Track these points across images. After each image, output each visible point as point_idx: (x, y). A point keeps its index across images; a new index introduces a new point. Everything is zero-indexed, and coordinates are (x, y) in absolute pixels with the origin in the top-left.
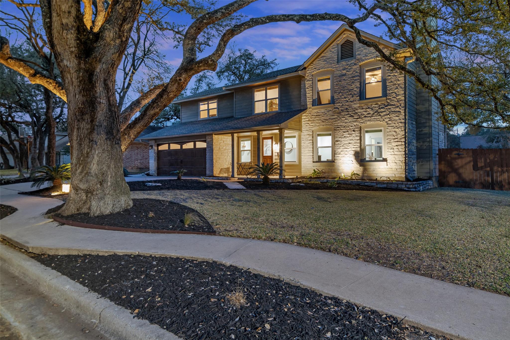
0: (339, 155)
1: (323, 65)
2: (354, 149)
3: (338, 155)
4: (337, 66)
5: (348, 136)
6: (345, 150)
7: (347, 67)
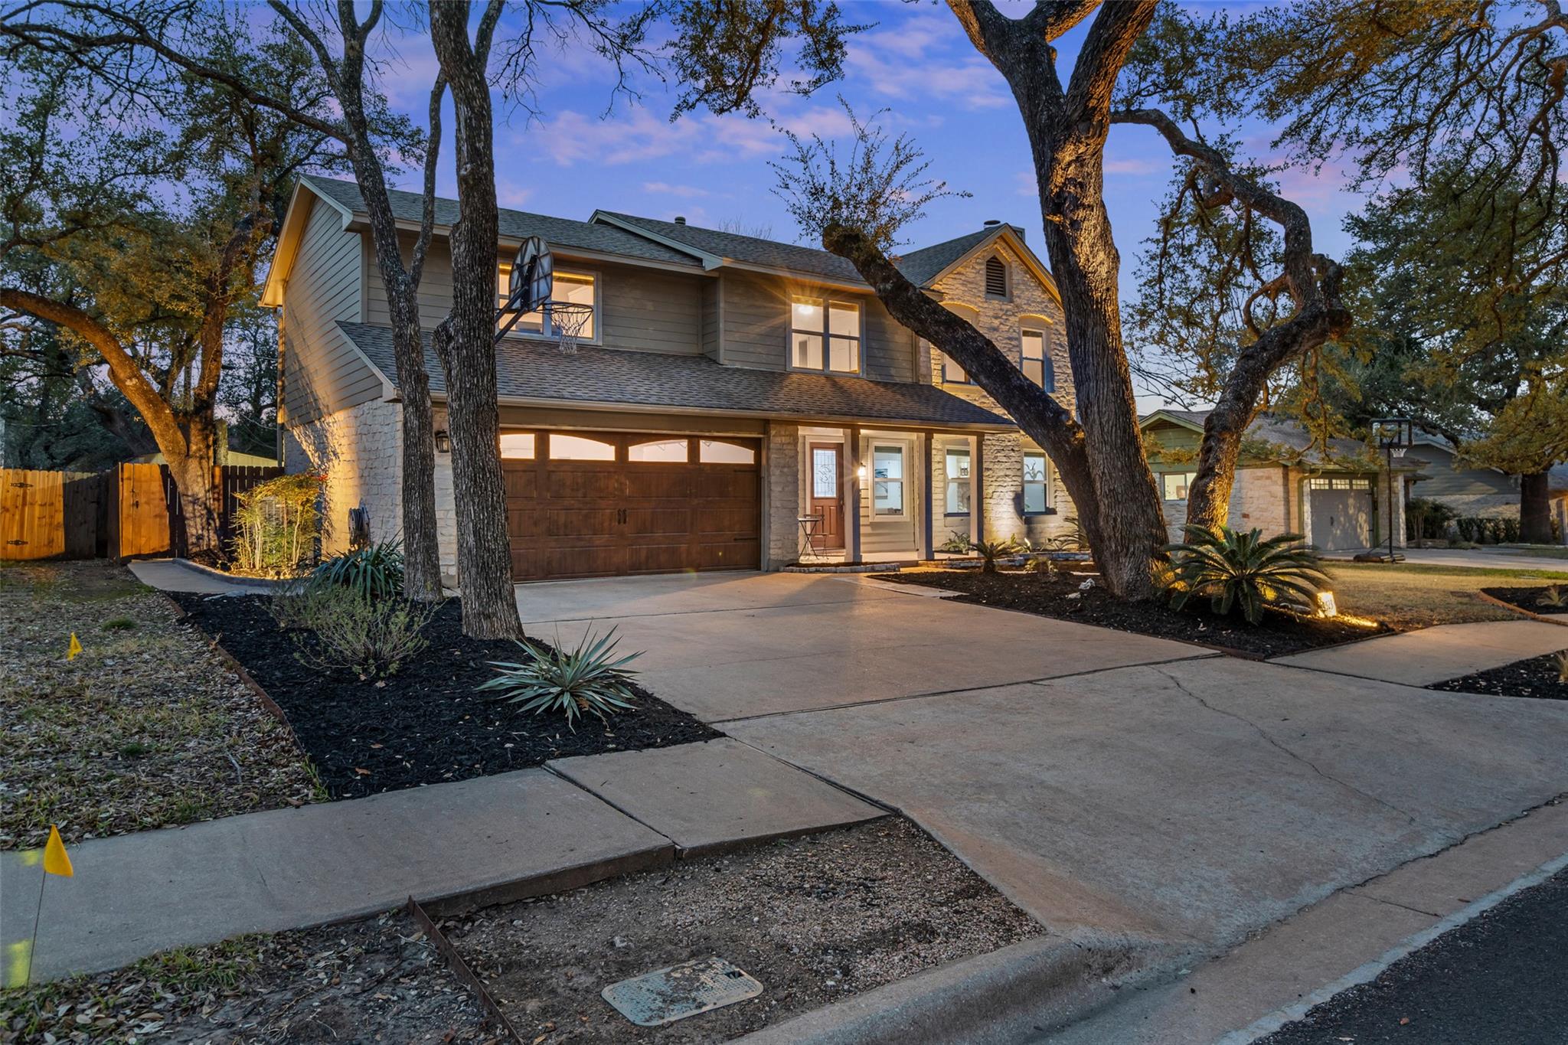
0: (991, 501)
1: (960, 292)
2: (1013, 489)
3: (988, 501)
4: (986, 305)
5: (1004, 460)
6: (1000, 489)
7: (1001, 313)
